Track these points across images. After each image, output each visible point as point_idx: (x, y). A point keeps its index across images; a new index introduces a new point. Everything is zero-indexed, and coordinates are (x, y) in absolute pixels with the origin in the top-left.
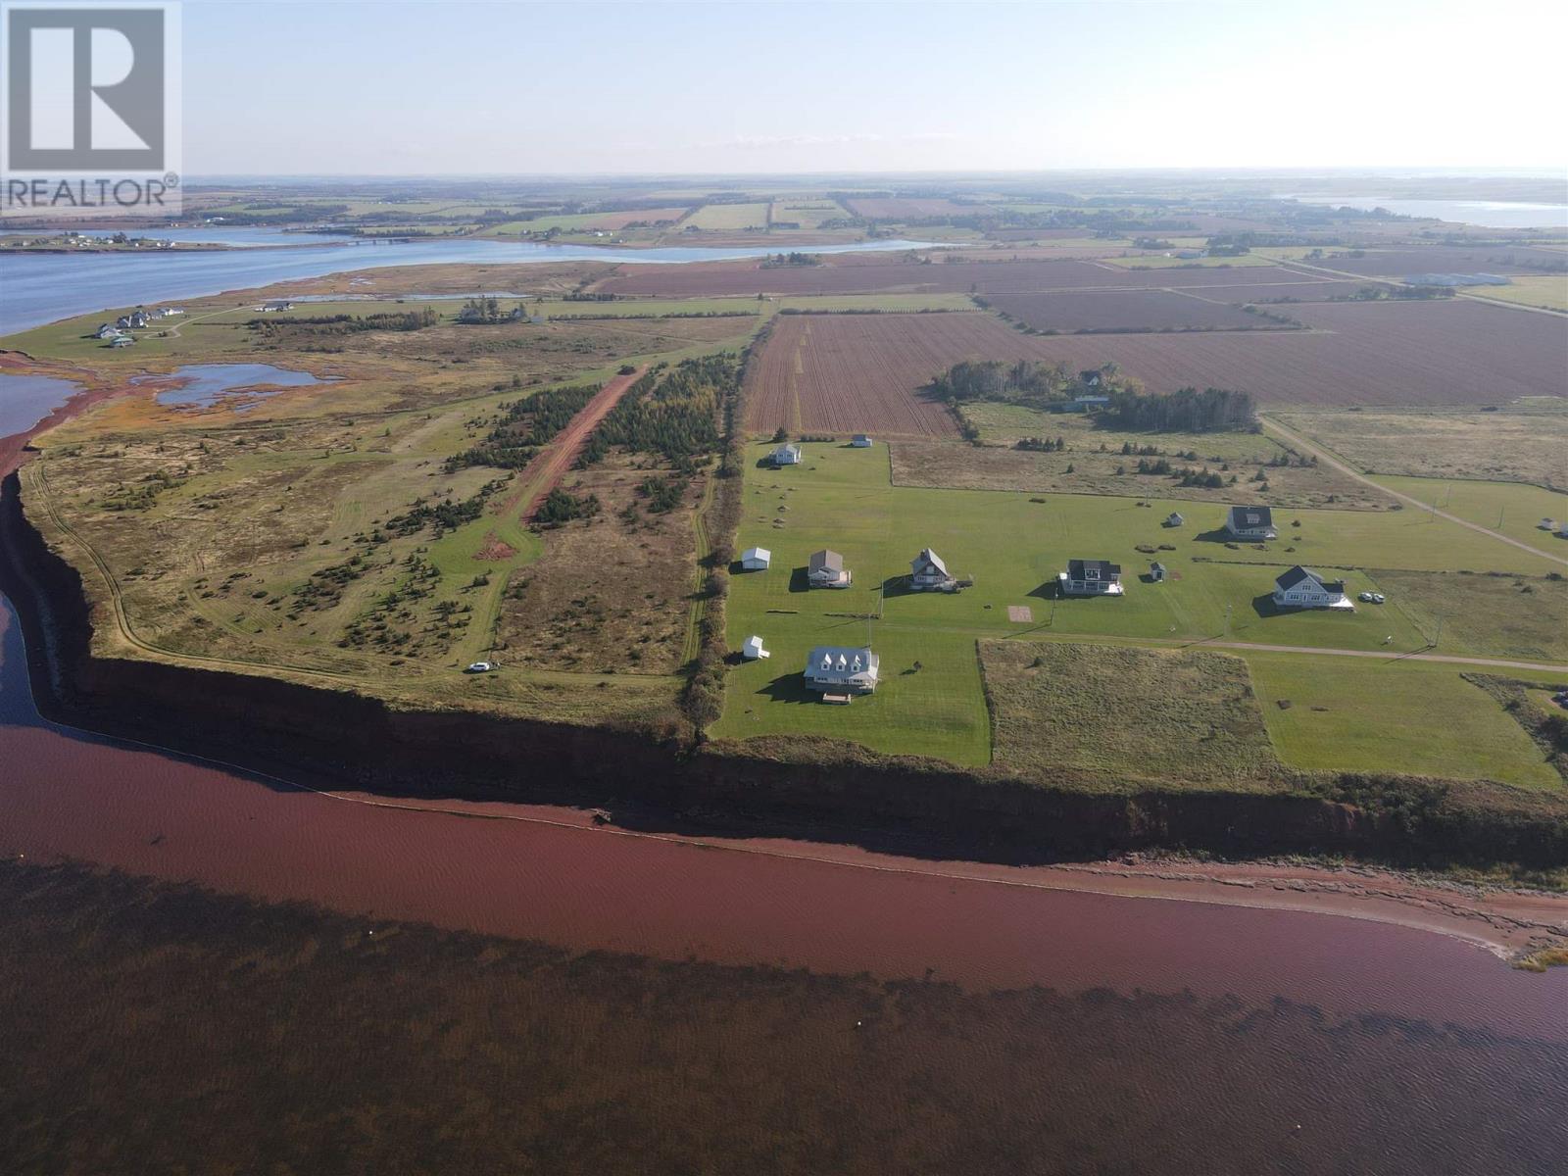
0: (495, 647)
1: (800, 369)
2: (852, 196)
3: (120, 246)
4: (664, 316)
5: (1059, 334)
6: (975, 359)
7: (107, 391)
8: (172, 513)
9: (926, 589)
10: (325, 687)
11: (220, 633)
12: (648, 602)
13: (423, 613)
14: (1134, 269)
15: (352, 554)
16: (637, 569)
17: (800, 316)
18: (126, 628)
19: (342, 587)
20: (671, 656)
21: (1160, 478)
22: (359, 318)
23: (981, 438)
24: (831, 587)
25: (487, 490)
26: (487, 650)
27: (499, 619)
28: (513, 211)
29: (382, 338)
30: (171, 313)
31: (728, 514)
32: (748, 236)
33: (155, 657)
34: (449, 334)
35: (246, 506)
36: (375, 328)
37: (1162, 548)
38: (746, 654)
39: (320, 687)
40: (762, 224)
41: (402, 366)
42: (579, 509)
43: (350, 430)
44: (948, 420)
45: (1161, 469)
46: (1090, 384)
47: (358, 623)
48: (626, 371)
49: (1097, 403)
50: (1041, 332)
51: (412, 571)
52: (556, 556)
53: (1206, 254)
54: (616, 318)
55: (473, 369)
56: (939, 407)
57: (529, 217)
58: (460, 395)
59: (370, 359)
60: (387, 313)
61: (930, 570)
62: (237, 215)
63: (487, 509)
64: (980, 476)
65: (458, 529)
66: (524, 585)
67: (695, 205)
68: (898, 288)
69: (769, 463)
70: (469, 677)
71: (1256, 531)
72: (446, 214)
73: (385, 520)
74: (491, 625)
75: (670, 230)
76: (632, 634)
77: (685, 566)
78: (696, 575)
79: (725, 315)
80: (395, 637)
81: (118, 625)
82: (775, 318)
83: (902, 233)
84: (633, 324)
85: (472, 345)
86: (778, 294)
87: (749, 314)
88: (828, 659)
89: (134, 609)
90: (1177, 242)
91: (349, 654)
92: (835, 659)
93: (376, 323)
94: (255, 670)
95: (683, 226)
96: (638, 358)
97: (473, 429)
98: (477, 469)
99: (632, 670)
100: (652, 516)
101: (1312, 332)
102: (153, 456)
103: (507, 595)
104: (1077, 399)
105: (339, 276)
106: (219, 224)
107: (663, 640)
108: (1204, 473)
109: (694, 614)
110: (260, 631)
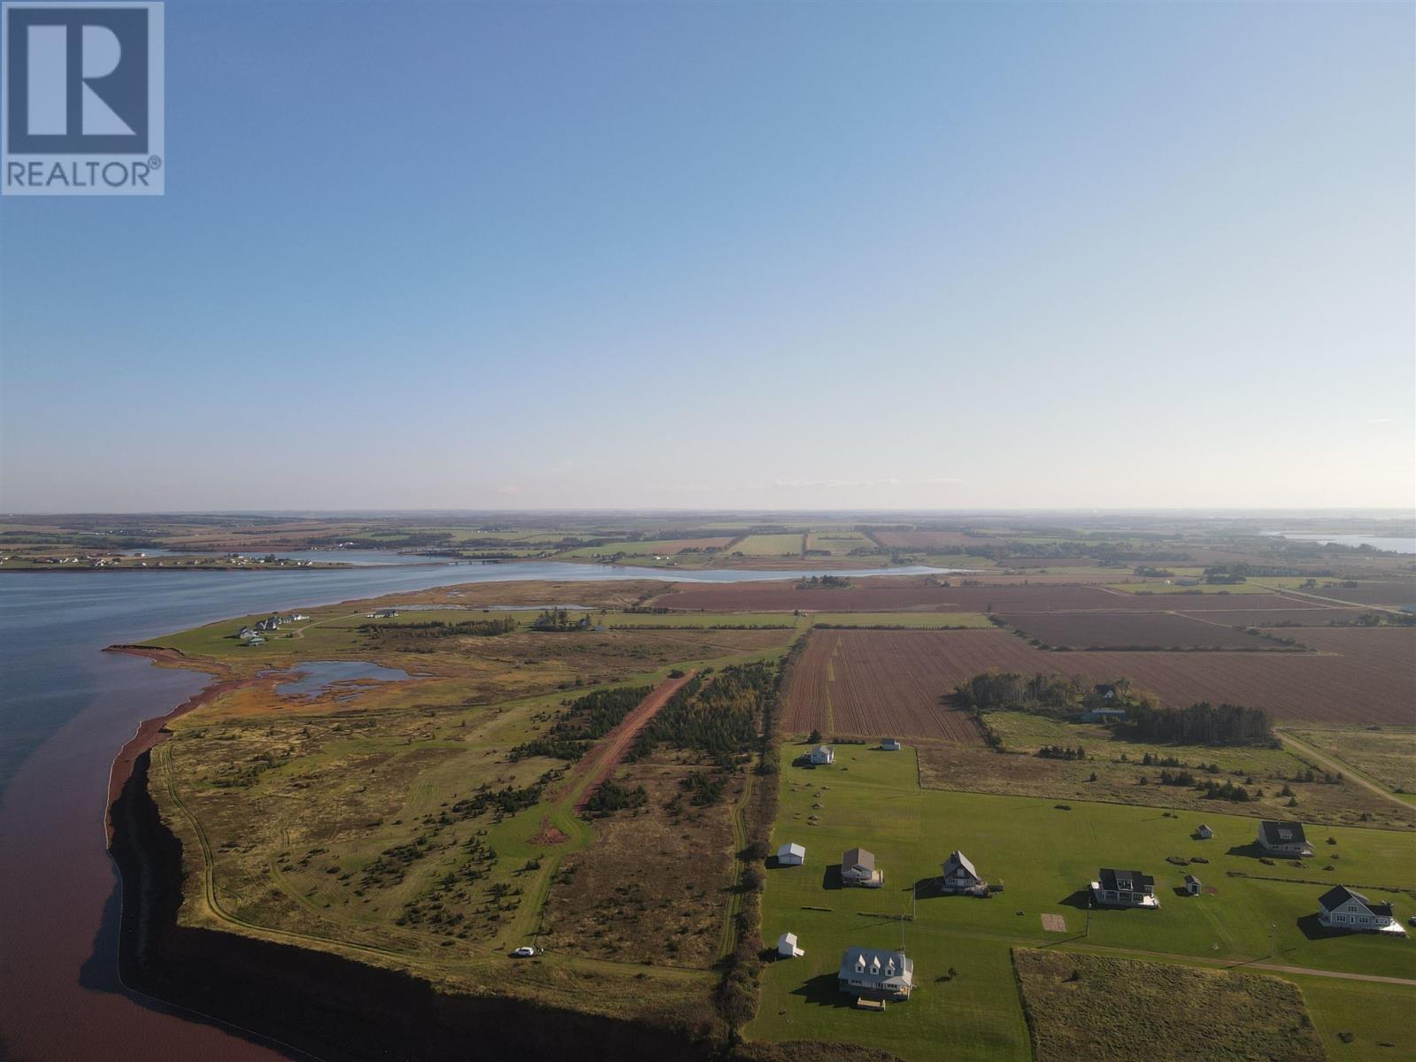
0: (540, 932)
1: (832, 678)
2: (877, 529)
3: (268, 565)
4: (710, 628)
5: (1072, 650)
6: (994, 671)
7: (236, 683)
8: (270, 790)
9: (957, 892)
10: (379, 965)
11: (293, 906)
12: (687, 893)
13: (477, 894)
14: (1137, 593)
15: (420, 834)
16: (679, 859)
17: (832, 630)
18: (211, 898)
19: (408, 865)
20: (707, 950)
21: (1185, 789)
22: (450, 625)
23: (1004, 745)
24: (864, 886)
25: (546, 778)
26: (533, 934)
27: (547, 903)
28: (586, 539)
29: (468, 641)
30: (299, 618)
31: (765, 810)
32: (785, 561)
33: (232, 927)
34: (524, 639)
35: (334, 786)
36: (465, 633)
37: (1194, 860)
38: (781, 951)
39: (374, 965)
40: (798, 551)
41: (482, 666)
42: (628, 800)
43: (431, 720)
44: (971, 727)
45: (1184, 781)
46: (1106, 697)
47: (418, 902)
48: (676, 675)
49: (1114, 714)
50: (1054, 648)
51: (472, 852)
52: (604, 844)
53: (1204, 582)
54: (669, 628)
55: (542, 669)
56: (962, 715)
57: (599, 544)
58: (528, 692)
59: (456, 659)
60: (475, 620)
61: (961, 873)
62: (364, 541)
63: (544, 796)
64: (1005, 782)
65: (517, 814)
66: (572, 871)
67: (740, 535)
68: (920, 607)
69: (804, 763)
70: (513, 961)
71: (1291, 847)
72: (532, 541)
73: (453, 803)
74: (538, 910)
75: (718, 555)
76: (671, 924)
77: (724, 859)
78: (734, 867)
79: (765, 628)
80: (449, 917)
81: (205, 895)
82: (809, 632)
83: (923, 560)
84: (683, 633)
85: (542, 648)
86: (813, 611)
87: (787, 628)
88: (862, 960)
89: (224, 881)
90: (1176, 571)
91: (405, 932)
92: (869, 961)
93: (464, 629)
94: (318, 945)
95: (729, 552)
96: (686, 664)
97: (538, 723)
98: (537, 759)
99: (670, 962)
100: (694, 809)
101: (1319, 653)
102: (264, 739)
103: (556, 880)
104: (1094, 711)
105: (439, 589)
106: (349, 548)
107: (701, 932)
108: (1229, 786)
109: (731, 908)
110: (328, 906)
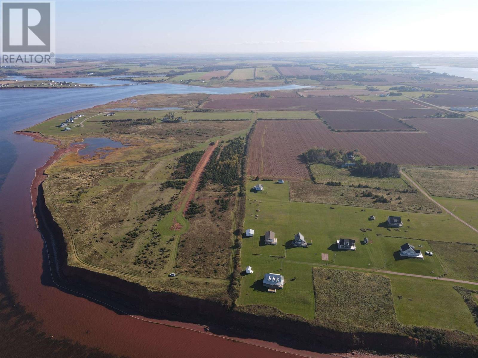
0: (176, 267)
3: (64, 86)
4: (223, 120)
5: (342, 132)
7: (65, 149)
9: (298, 246)
10: (131, 281)
11: (101, 257)
12: (219, 249)
13: (156, 250)
14: (366, 101)
15: (136, 225)
16: (216, 235)
17: (263, 121)
18: (76, 254)
19: (134, 239)
20: (226, 272)
21: (369, 198)
22: (134, 120)
23: (316, 181)
24: (271, 245)
25: (173, 199)
26: (175, 267)
27: (177, 255)
28: (178, 71)
29: (141, 128)
31: (241, 214)
32: (248, 83)
33: (84, 266)
34: (160, 127)
35: (106, 203)
36: (139, 124)
37: (368, 230)
38: (247, 272)
39: (129, 281)
40: (252, 77)
42: (199, 209)
44: (307, 171)
45: (369, 195)
46: (350, 157)
47: (139, 255)
48: (212, 144)
49: (352, 165)
50: (336, 130)
51: (153, 234)
52: (193, 229)
55: (167, 142)
56: (304, 165)
57: (182, 74)
58: (164, 153)
61: (299, 240)
62: (97, 72)
63: (173, 207)
64: (316, 197)
65: (165, 216)
66: (184, 241)
69: (254, 191)
70: (170, 278)
71: (396, 224)
72: (158, 72)
73: (145, 211)
74: (175, 257)
75: (225, 80)
76: (215, 262)
77: (230, 235)
78: (233, 238)
79: (241, 120)
80: (149, 261)
81: (74, 252)
82: (256, 122)
83: (295, 82)
84: (214, 123)
85: (167, 131)
87: (248, 120)
88: (270, 278)
89: (78, 246)
91: (136, 268)
92: (272, 278)
93: (139, 122)
94: (112, 273)
95: (229, 79)
96: (215, 138)
98: (170, 189)
99: (215, 277)
100: (220, 213)
103: (180, 245)
104: (345, 163)
105: (128, 99)
106: (92, 76)
107: (223, 265)
108: (382, 197)
109: (232, 255)
110: (112, 257)
